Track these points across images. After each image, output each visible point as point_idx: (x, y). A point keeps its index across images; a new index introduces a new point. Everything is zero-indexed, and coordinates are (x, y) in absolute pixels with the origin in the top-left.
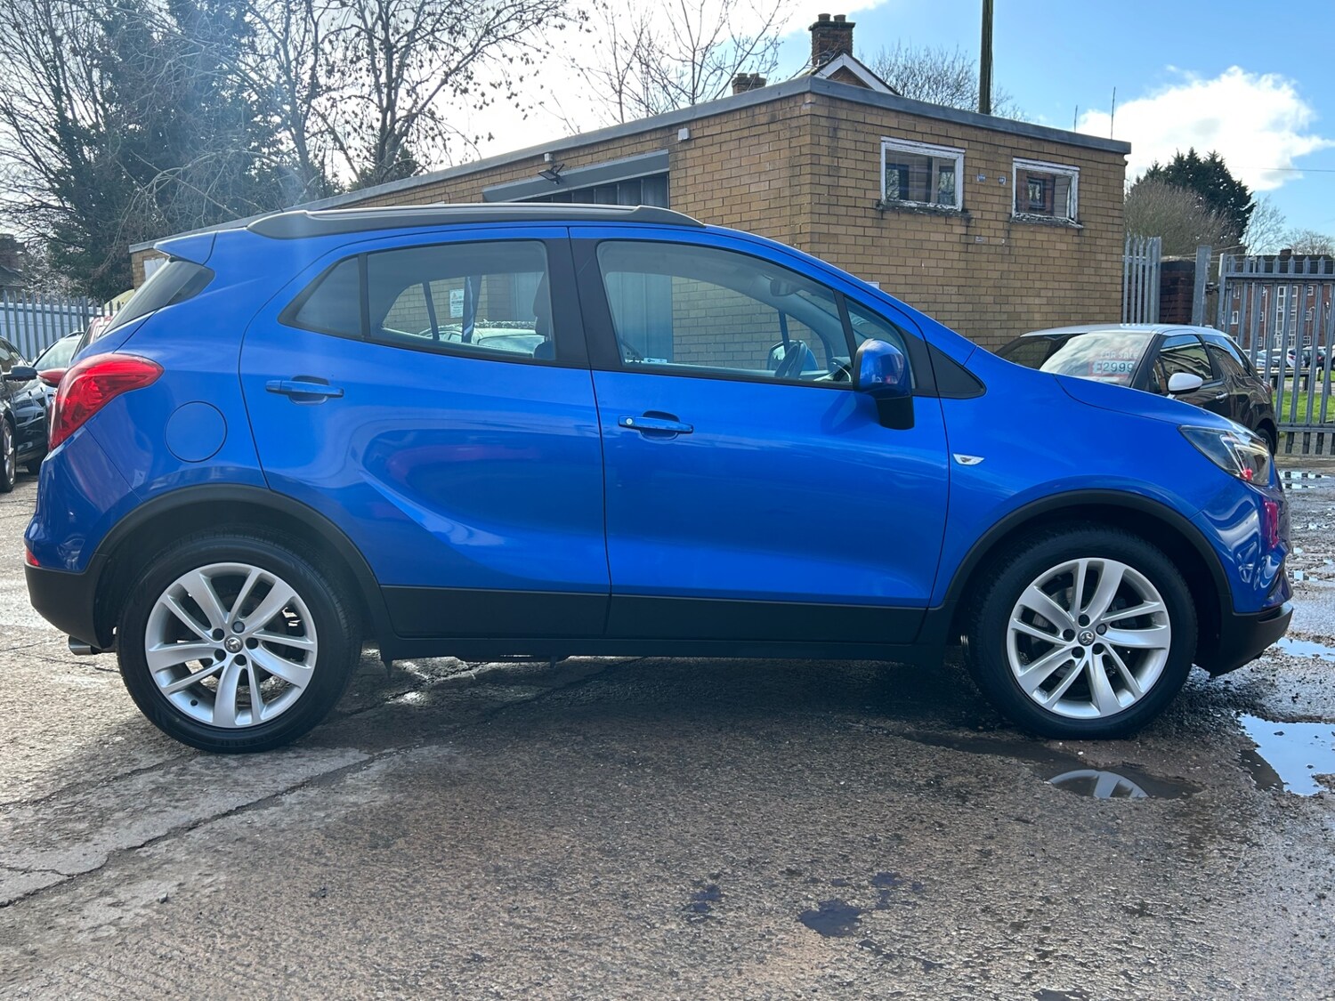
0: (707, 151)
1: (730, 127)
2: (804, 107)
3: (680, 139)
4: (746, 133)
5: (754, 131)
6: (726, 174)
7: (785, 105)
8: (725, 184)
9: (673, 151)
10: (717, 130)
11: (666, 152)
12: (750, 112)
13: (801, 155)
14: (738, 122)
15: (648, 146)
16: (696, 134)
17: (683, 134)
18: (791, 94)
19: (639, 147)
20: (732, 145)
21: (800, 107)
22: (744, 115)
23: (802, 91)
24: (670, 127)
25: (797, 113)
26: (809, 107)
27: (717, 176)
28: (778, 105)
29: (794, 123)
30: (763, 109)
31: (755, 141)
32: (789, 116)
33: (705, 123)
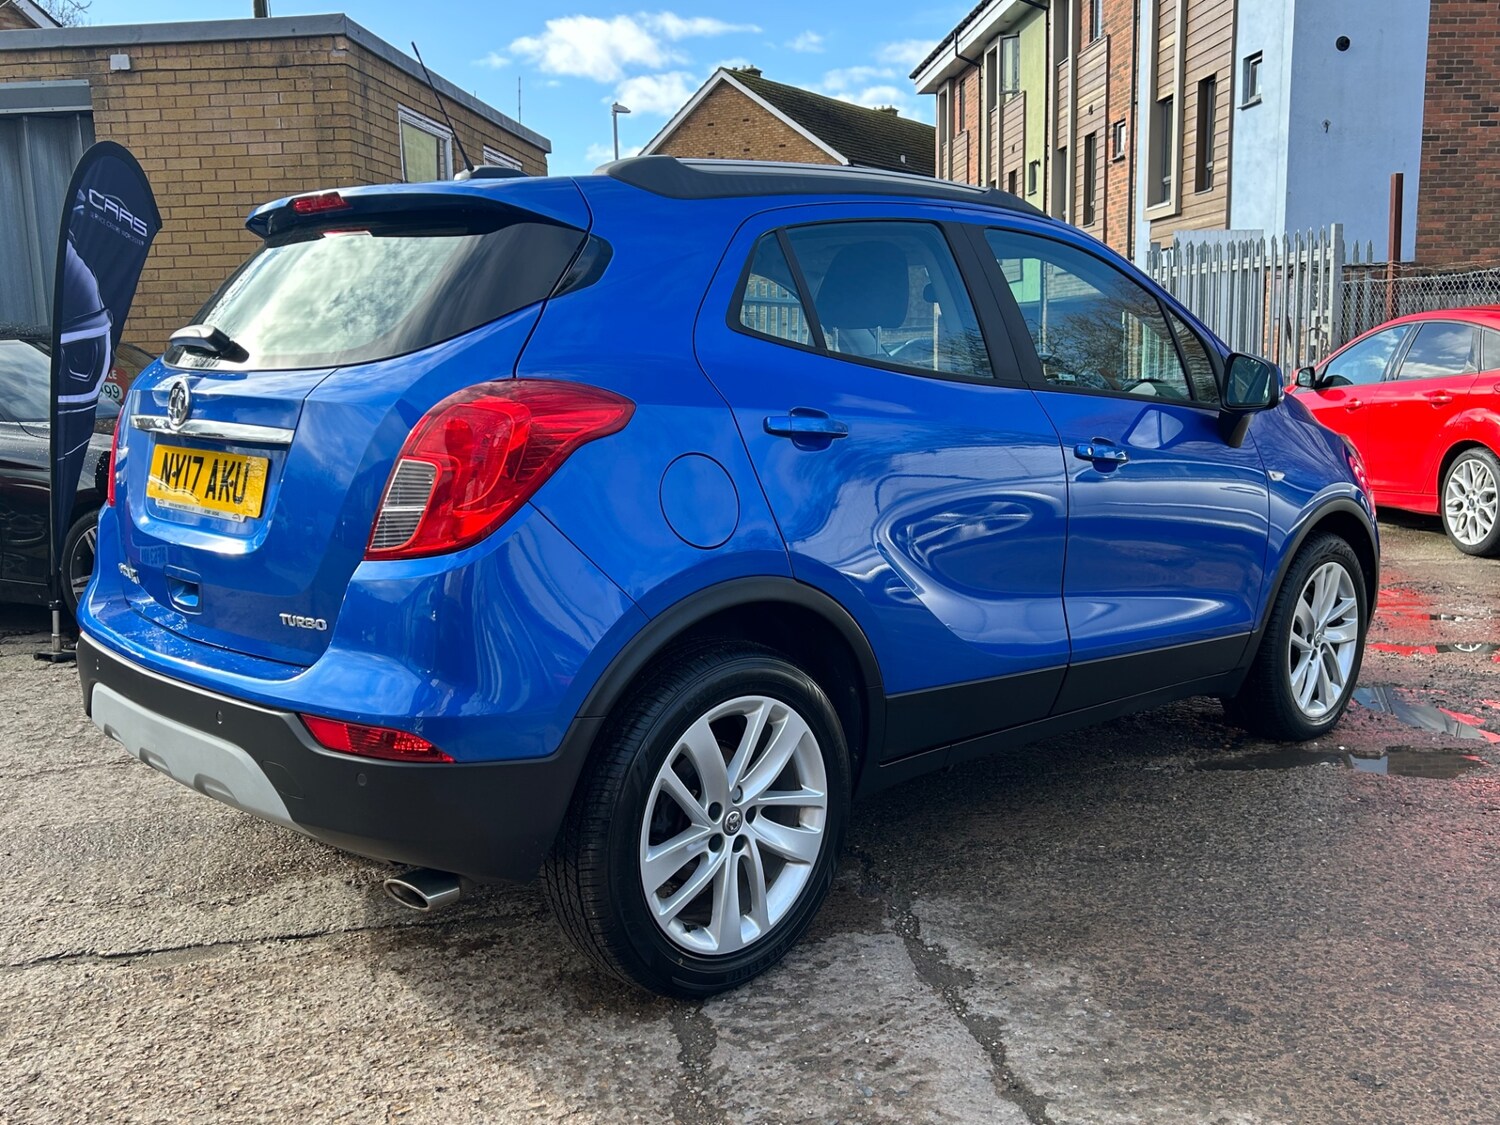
0: (165, 90)
1: (206, 62)
2: (335, 54)
3: (114, 67)
4: (236, 75)
5: (250, 74)
6: (201, 126)
7: (302, 46)
8: (202, 139)
9: (97, 82)
10: (183, 63)
11: (85, 83)
12: (242, 48)
13: (333, 114)
14: (221, 58)
15: (44, 70)
16: (142, 64)
17: (119, 61)
18: (313, 33)
19: (28, 71)
20: (212, 88)
21: (329, 53)
22: (231, 49)
23: (333, 32)
24: (90, 49)
25: (323, 59)
26: (343, 54)
27: (186, 127)
28: (291, 45)
29: (320, 72)
30: (266, 47)
31: (255, 87)
32: (311, 62)
33: (160, 51)
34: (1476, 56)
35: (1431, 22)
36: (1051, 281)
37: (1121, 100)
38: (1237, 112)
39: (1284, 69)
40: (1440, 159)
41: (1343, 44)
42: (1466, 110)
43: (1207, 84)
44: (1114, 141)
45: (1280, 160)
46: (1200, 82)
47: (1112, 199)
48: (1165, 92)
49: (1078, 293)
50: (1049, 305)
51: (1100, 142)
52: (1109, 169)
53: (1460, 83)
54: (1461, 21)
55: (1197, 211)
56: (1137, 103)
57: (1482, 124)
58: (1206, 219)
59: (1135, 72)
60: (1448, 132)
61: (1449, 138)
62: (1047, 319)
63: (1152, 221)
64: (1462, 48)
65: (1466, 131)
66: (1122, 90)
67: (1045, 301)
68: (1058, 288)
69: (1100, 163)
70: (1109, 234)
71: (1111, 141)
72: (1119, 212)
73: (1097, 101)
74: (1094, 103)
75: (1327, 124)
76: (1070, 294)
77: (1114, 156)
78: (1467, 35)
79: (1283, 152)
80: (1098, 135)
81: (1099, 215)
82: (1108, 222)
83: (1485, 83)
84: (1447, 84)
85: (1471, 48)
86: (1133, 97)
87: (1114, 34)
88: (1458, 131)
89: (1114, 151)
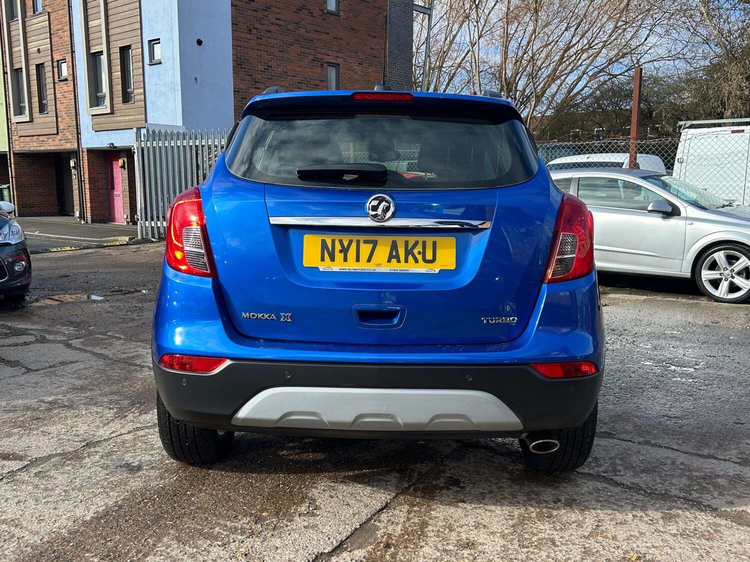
34: (250, 57)
35: (233, 39)
36: (15, 140)
37: (61, 49)
38: (147, 67)
39: (174, 49)
40: (241, 101)
41: (200, 42)
42: (248, 81)
43: (125, 50)
44: (58, 70)
45: (176, 93)
46: (120, 47)
47: (60, 101)
48: (95, 49)
49: (39, 148)
50: (15, 154)
51: (48, 68)
52: (56, 85)
53: (245, 68)
54: (244, 41)
55: (125, 113)
56: (74, 52)
57: (255, 88)
58: (131, 117)
59: (71, 35)
60: (242, 89)
61: (244, 92)
62: (14, 161)
63: (93, 115)
64: (245, 53)
65: (249, 90)
66: (62, 43)
67: (12, 151)
68: (22, 145)
69: (49, 80)
70: (59, 119)
71: (56, 70)
72: (66, 108)
73: (43, 47)
74: (40, 47)
75: (196, 79)
76: (32, 149)
77: (59, 78)
78: (246, 48)
79: (178, 89)
80: (46, 65)
81: (51, 108)
82: (58, 113)
83: (254, 70)
84: (241, 68)
85: (248, 54)
86: (72, 49)
87: (52, 12)
88: (246, 89)
89: (59, 75)
